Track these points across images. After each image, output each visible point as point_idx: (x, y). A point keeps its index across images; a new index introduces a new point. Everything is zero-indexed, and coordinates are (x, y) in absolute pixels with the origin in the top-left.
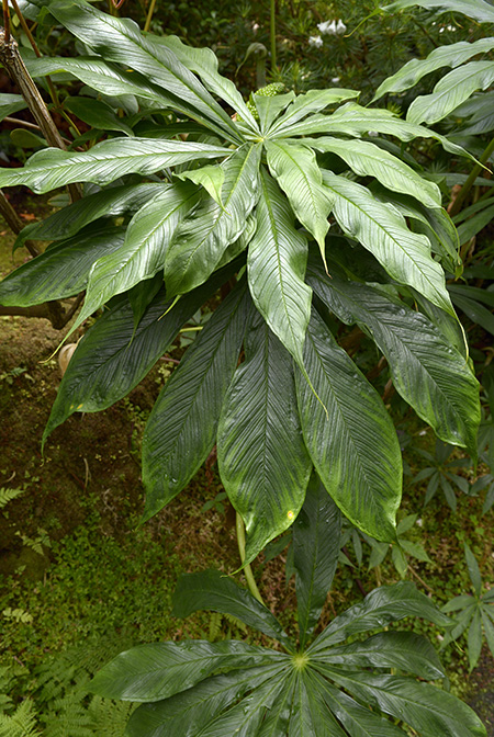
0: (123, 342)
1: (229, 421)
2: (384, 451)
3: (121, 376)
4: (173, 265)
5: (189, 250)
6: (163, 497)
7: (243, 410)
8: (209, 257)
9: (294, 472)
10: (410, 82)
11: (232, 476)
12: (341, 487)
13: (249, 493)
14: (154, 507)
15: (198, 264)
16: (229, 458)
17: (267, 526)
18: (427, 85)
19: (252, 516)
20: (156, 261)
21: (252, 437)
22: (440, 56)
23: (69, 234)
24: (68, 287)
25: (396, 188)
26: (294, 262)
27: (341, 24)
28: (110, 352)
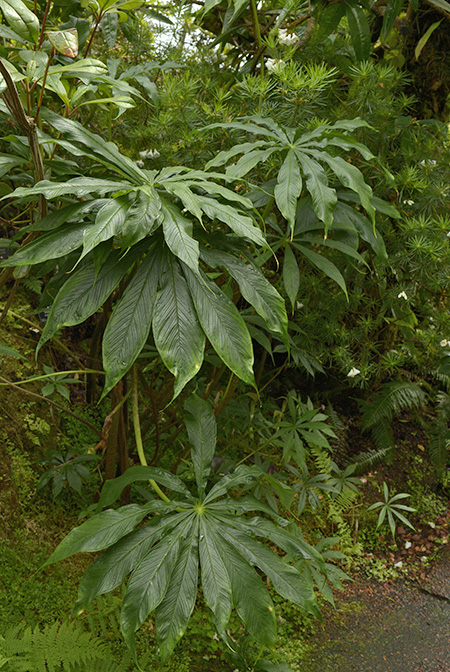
0: (90, 285)
1: (157, 319)
2: (242, 334)
3: (90, 303)
4: (128, 229)
5: (136, 222)
6: (117, 376)
7: (165, 313)
8: (147, 224)
9: (196, 343)
10: (223, 161)
11: (163, 346)
12: (222, 349)
13: (173, 355)
14: (111, 383)
15: (140, 228)
16: (160, 337)
17: (185, 374)
18: (233, 160)
19: (176, 369)
20: (118, 228)
21: (172, 326)
22: (236, 150)
23: (55, 226)
24: (60, 252)
25: (230, 199)
26: (187, 230)
27: (156, 152)
28: (82, 291)
